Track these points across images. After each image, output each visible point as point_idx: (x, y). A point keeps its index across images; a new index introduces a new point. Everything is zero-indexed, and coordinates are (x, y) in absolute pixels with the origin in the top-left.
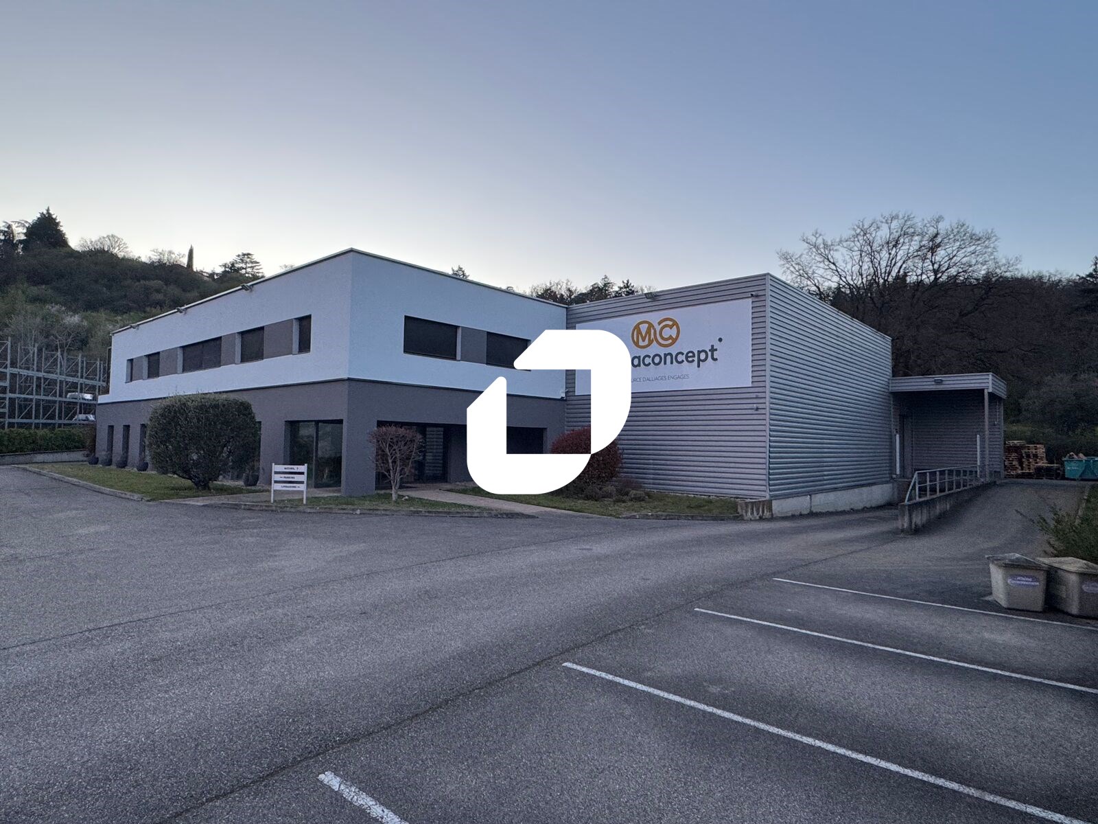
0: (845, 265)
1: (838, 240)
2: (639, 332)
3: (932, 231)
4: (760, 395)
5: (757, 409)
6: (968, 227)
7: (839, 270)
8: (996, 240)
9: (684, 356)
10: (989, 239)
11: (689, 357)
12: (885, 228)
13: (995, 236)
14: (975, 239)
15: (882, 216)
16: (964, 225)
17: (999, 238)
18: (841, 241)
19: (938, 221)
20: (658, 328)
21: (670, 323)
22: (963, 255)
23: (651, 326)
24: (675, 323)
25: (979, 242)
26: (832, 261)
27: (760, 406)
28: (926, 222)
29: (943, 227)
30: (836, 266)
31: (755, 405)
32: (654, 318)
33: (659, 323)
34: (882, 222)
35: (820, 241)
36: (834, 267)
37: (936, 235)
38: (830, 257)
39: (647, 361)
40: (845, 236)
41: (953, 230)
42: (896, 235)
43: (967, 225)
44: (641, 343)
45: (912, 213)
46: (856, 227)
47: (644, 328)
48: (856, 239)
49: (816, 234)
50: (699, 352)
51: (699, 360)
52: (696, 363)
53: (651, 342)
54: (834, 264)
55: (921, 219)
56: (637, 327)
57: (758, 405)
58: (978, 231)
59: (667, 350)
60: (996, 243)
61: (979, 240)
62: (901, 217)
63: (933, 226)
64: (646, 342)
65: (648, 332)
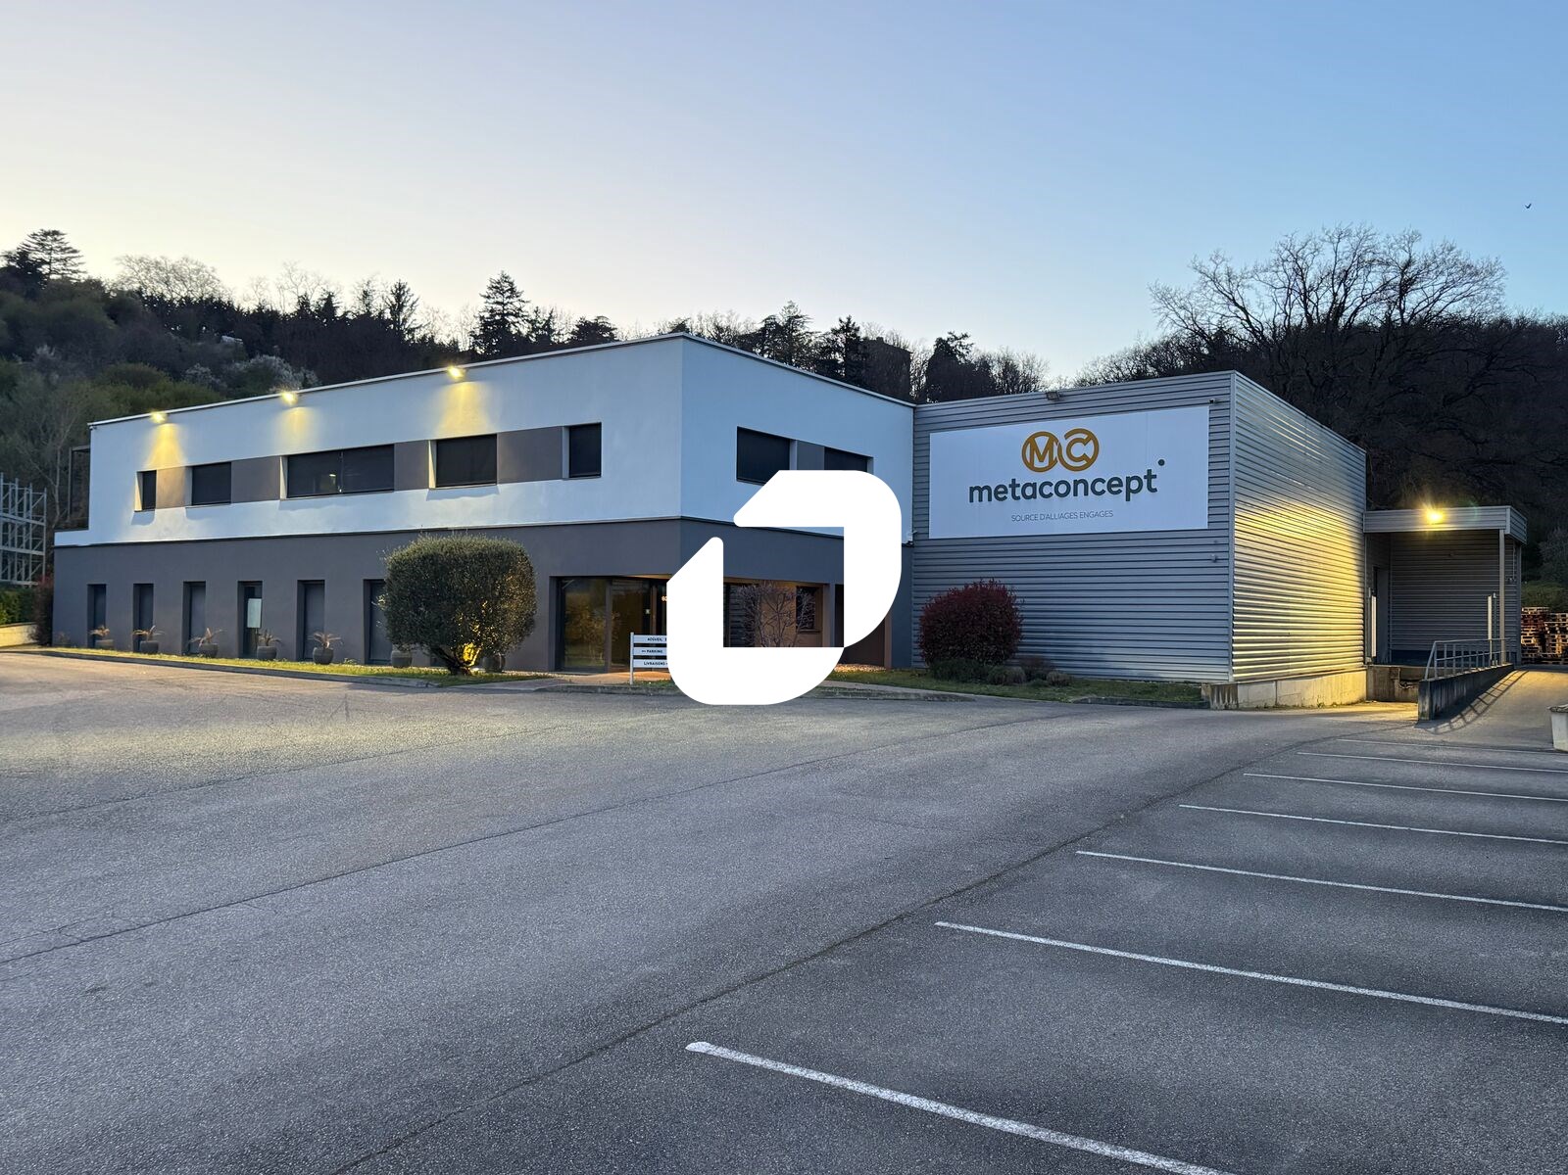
0: (1260, 312)
1: (1250, 269)
2: (1034, 448)
3: (1403, 257)
4: (1221, 541)
5: (1216, 560)
6: (1459, 253)
7: (1251, 319)
8: (1502, 275)
9: (1106, 484)
10: (1492, 274)
11: (1113, 486)
12: (1328, 249)
13: (1502, 268)
14: (1470, 272)
15: (1323, 229)
16: (1452, 249)
17: (1507, 273)
18: (1256, 271)
19: (1411, 240)
20: (1064, 443)
21: (1084, 436)
22: (1450, 299)
23: (1052, 439)
24: (1091, 437)
25: (1476, 278)
26: (1240, 303)
27: (1220, 556)
28: (1393, 241)
29: (1420, 251)
30: (1247, 314)
31: (1213, 555)
32: (1059, 428)
33: (1067, 436)
34: (1324, 240)
35: (1222, 270)
36: (1241, 314)
37: (1408, 264)
38: (1236, 296)
39: (1047, 490)
40: (1263, 263)
41: (1435, 257)
42: (1346, 264)
43: (1458, 249)
44: (1037, 464)
45: (1372, 227)
46: (1281, 248)
47: (1042, 442)
48: (1281, 268)
49: (1215, 258)
50: (1129, 480)
51: (1129, 491)
52: (1123, 494)
53: (1052, 464)
54: (1243, 309)
55: (1384, 237)
56: (1031, 441)
57: (1218, 554)
58: (1476, 259)
59: (1079, 476)
60: (1502, 280)
61: (1477, 274)
62: (1354, 232)
63: (1404, 248)
64: (1046, 463)
65: (1049, 447)
